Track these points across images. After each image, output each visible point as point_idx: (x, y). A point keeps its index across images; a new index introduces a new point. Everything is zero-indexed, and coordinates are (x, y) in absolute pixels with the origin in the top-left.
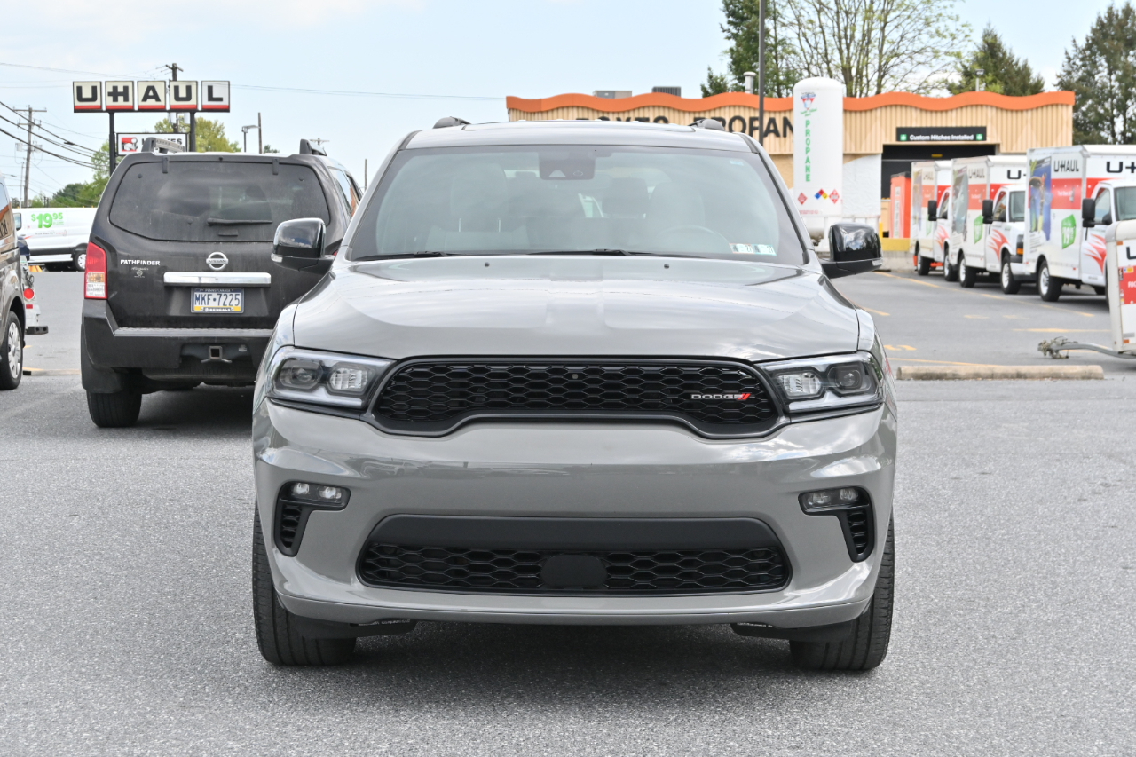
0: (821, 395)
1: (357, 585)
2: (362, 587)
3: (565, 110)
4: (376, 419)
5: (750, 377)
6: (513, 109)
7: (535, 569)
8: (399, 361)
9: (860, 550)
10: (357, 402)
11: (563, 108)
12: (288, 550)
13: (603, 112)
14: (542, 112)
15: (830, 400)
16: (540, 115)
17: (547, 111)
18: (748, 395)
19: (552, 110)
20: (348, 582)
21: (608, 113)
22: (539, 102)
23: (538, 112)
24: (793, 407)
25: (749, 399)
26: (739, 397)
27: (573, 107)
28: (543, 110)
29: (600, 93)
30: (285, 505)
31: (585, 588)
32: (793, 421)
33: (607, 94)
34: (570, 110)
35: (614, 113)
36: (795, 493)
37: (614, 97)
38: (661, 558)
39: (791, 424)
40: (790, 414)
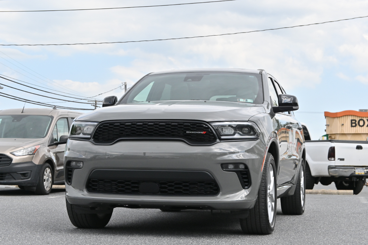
0: (234, 134)
1: (85, 192)
2: (87, 193)
3: (347, 117)
4: (94, 140)
5: (207, 126)
6: (327, 116)
7: (137, 187)
8: (100, 122)
9: (246, 185)
10: (89, 136)
11: (346, 116)
12: (69, 183)
13: (361, 117)
14: (338, 117)
15: (237, 136)
16: (337, 118)
17: (340, 117)
18: (205, 132)
19: (342, 117)
20: (83, 191)
21: (363, 117)
22: (336, 113)
23: (336, 117)
24: (222, 137)
25: (206, 133)
26: (203, 133)
27: (349, 115)
28: (338, 116)
29: (361, 110)
30: (68, 168)
31: (153, 193)
32: (221, 141)
33: (364, 111)
34: (349, 117)
35: (365, 117)
36: (219, 163)
37: (366, 111)
38: (176, 184)
39: (221, 142)
40: (221, 140)
